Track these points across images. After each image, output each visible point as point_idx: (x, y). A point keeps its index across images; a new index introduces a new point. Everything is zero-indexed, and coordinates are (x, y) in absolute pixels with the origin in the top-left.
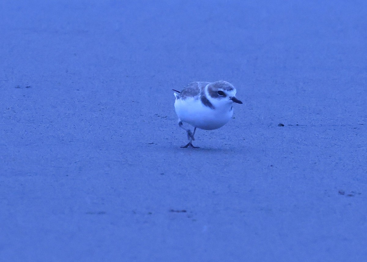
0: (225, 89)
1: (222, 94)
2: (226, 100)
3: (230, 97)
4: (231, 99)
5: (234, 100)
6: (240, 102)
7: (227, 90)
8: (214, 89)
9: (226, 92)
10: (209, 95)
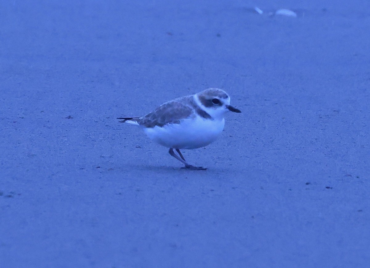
0: (221, 97)
1: (217, 102)
2: (222, 109)
3: (226, 106)
4: (227, 108)
5: (231, 108)
6: (238, 111)
7: (223, 97)
8: (207, 97)
9: (222, 100)
10: (202, 104)
